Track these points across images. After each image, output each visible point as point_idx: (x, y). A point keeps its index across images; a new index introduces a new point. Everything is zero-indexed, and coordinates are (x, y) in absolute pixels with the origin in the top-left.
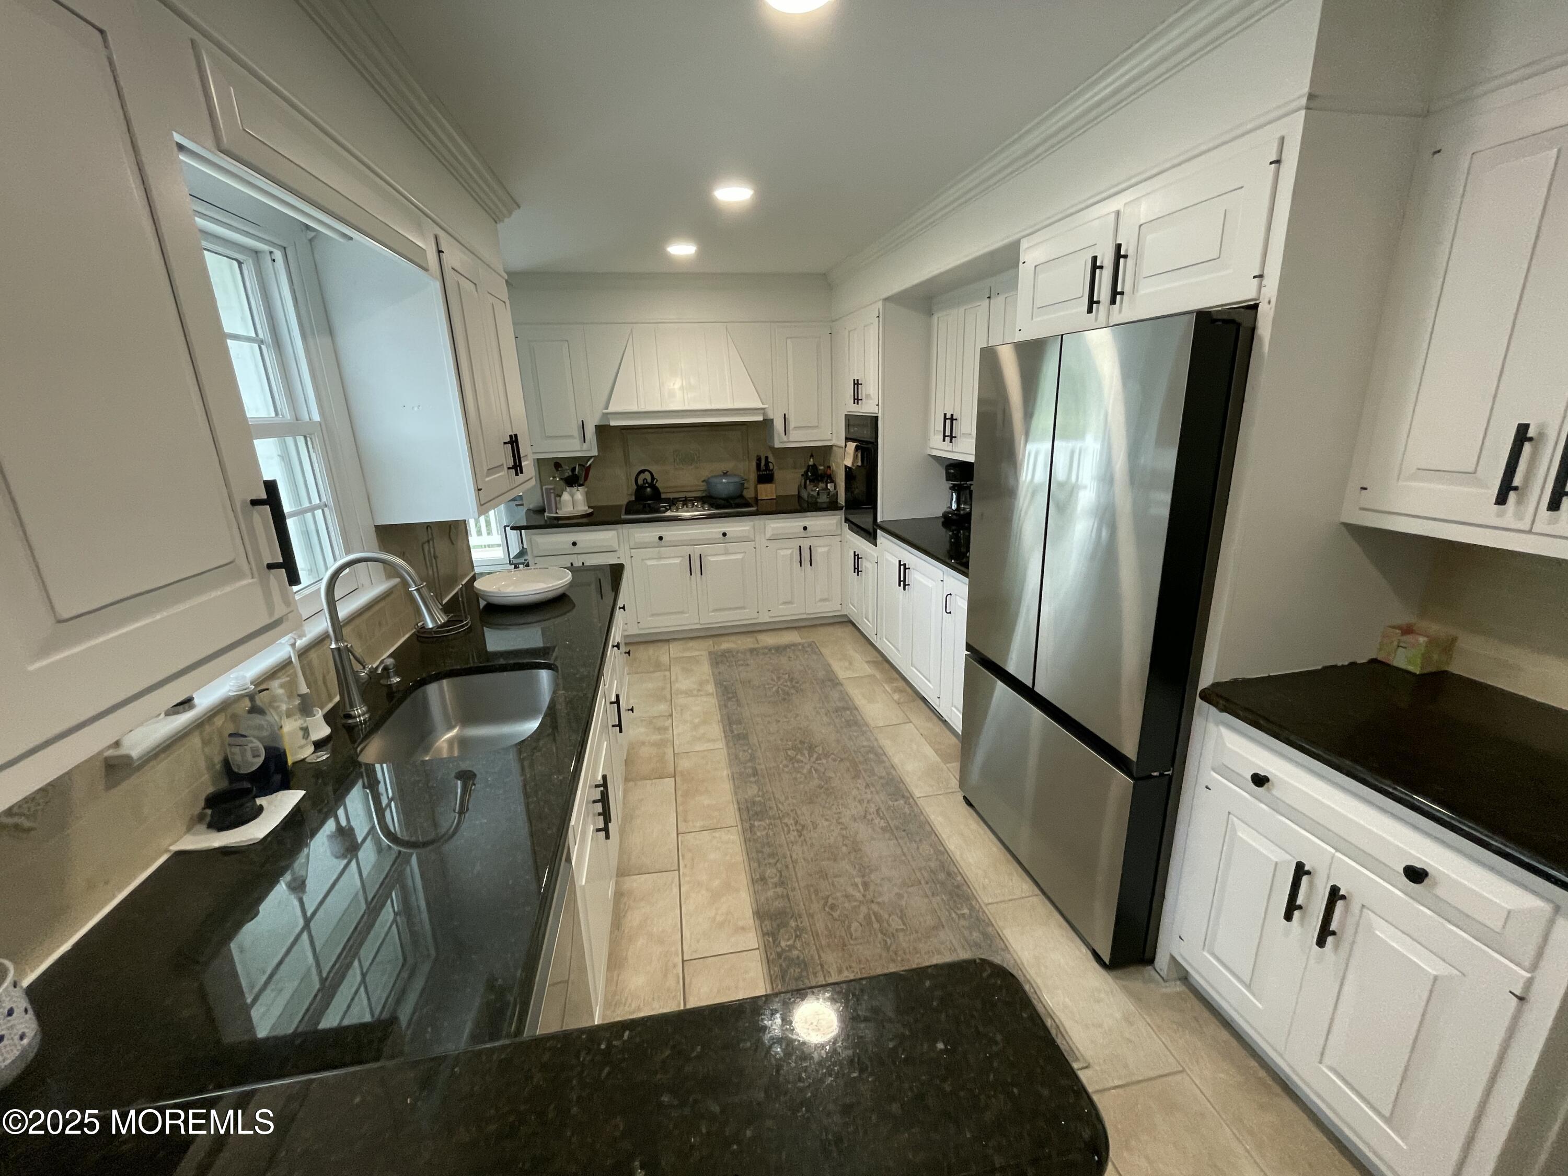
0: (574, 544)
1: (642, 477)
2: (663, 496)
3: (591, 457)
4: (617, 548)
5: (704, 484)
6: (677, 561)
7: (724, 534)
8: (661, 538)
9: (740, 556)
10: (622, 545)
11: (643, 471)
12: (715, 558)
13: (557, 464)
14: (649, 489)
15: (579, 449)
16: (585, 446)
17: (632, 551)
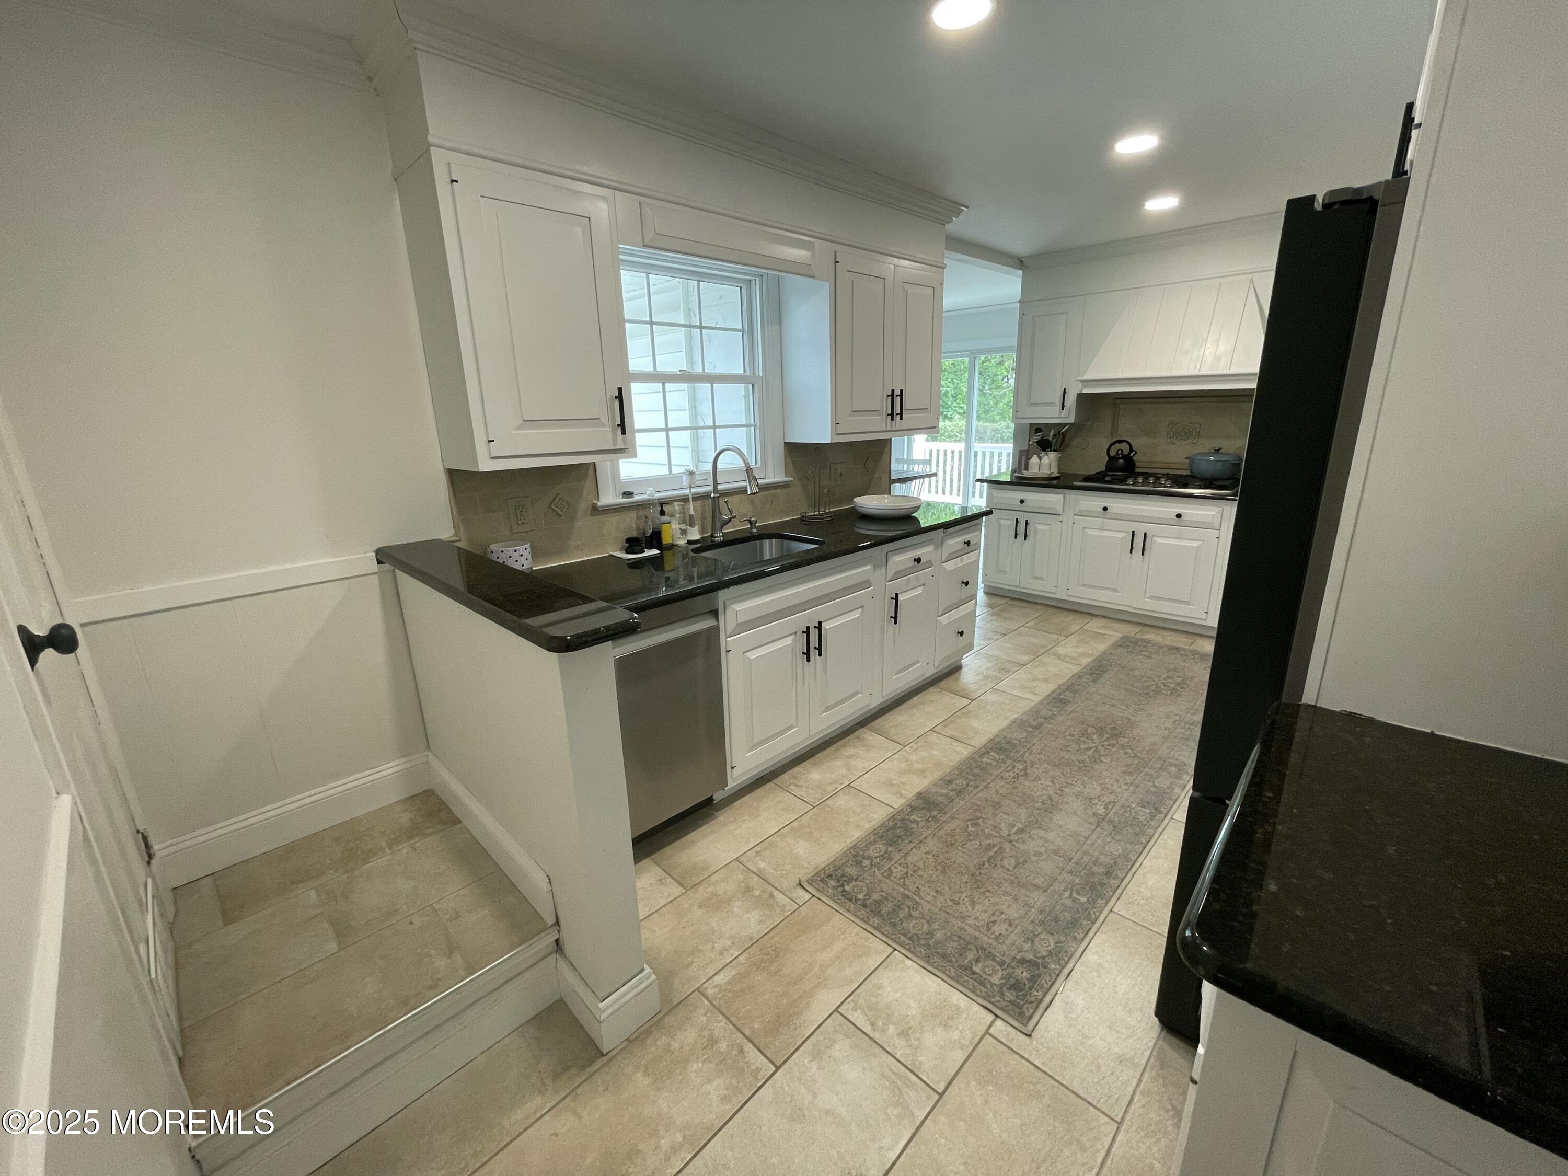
0: (1022, 501)
1: (1118, 446)
2: (1137, 470)
3: (1066, 424)
4: (1061, 512)
5: (1188, 461)
6: (1121, 535)
7: (1179, 516)
8: (1105, 509)
9: (1196, 544)
10: (1066, 510)
11: (1120, 442)
12: (1162, 540)
13: (1038, 428)
14: (1121, 461)
15: (1057, 416)
16: (1064, 413)
17: (1075, 517)
